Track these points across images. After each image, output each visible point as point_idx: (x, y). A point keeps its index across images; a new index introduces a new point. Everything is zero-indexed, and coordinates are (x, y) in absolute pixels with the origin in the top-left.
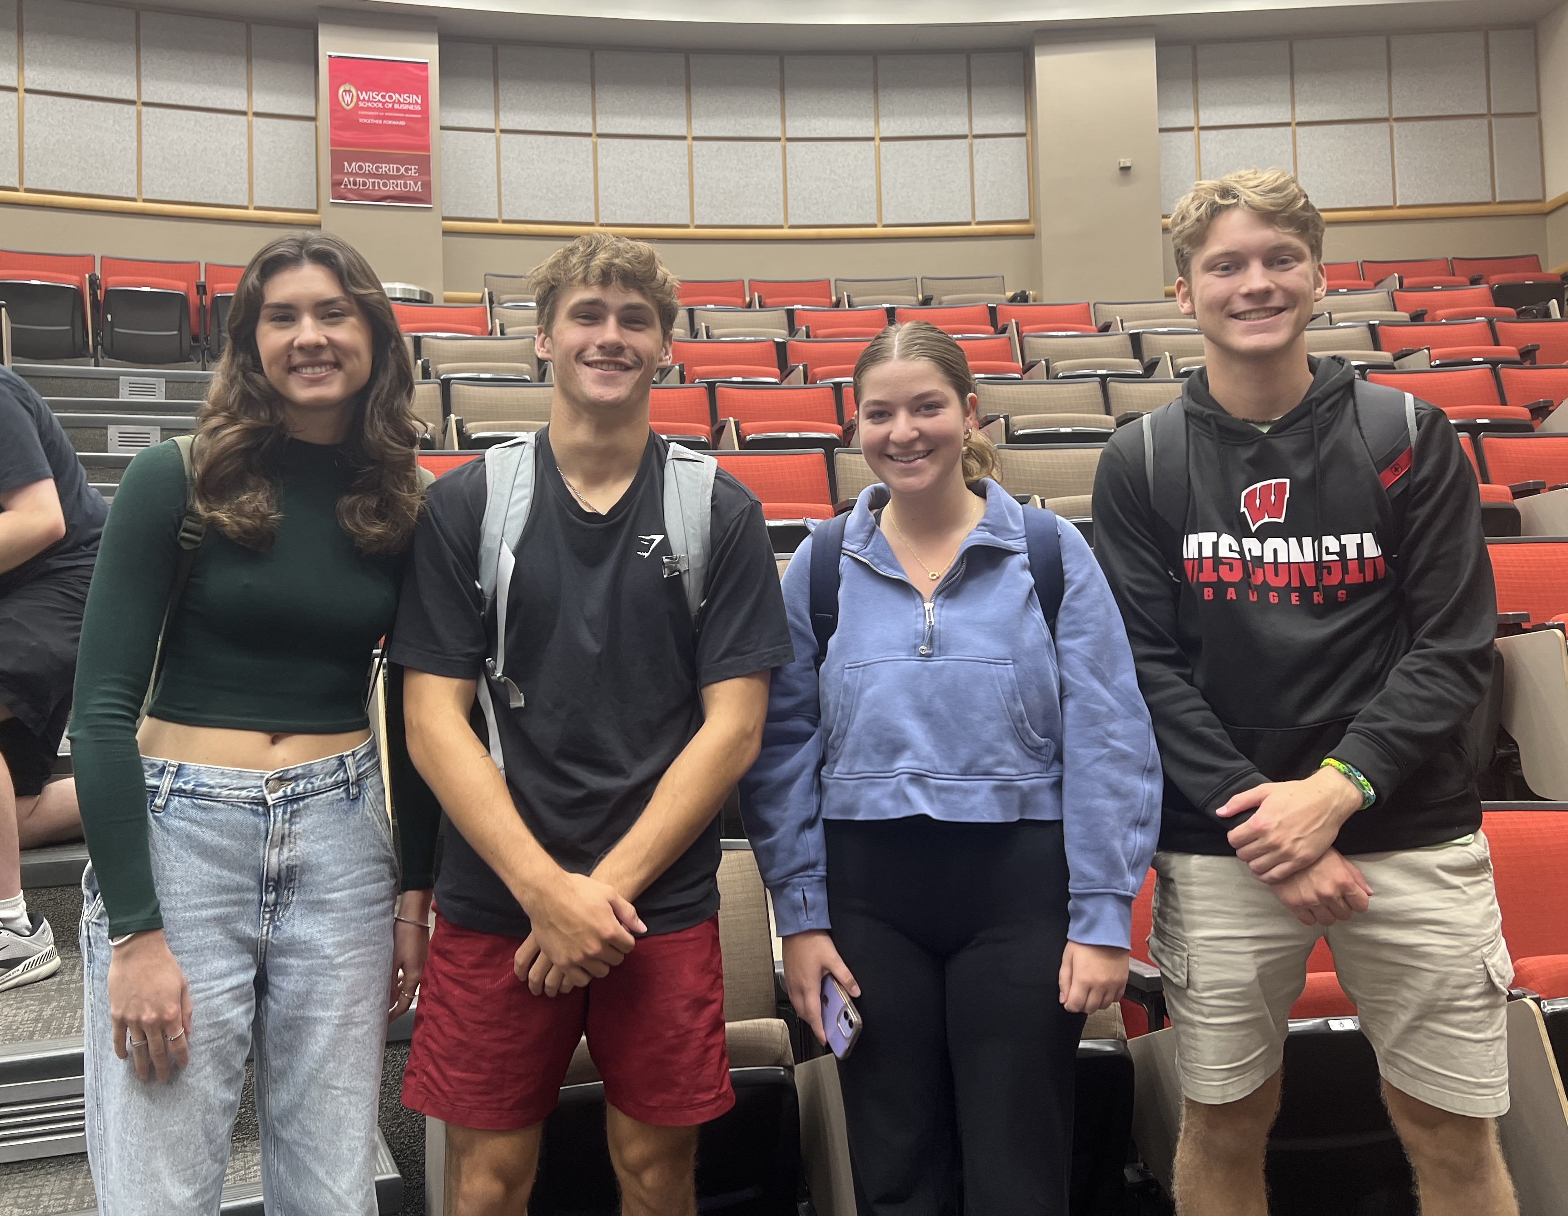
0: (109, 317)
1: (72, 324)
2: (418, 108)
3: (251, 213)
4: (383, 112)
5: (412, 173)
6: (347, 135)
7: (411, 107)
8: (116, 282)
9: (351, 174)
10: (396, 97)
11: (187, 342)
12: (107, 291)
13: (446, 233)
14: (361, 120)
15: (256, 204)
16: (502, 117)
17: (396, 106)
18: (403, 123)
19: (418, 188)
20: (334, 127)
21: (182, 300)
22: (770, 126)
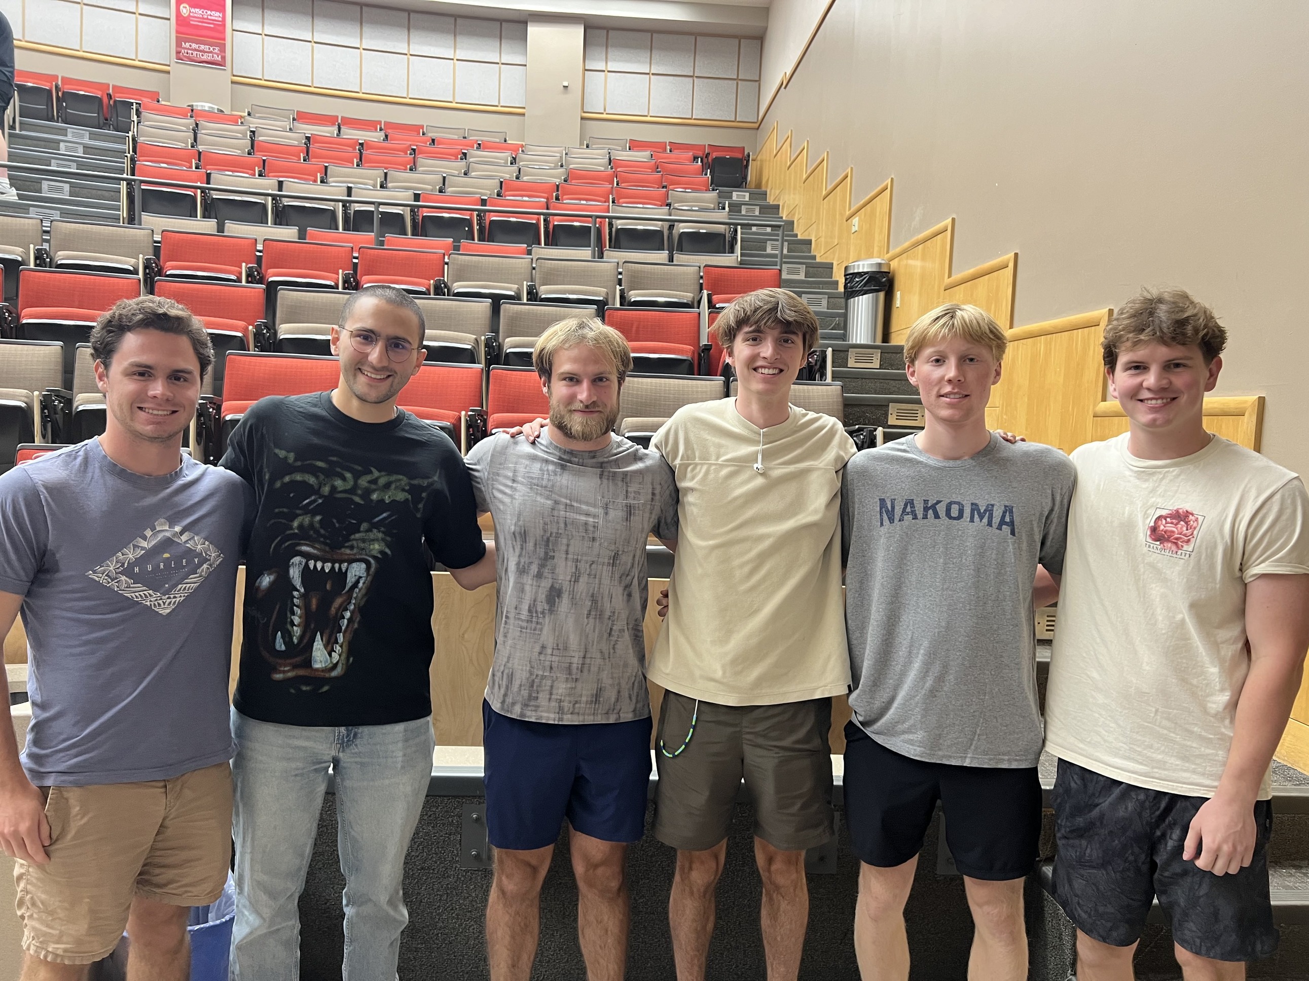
0: (64, 104)
1: (47, 106)
2: (220, 19)
3: (137, 63)
4: (202, 19)
5: (216, 51)
6: (183, 29)
7: (217, 19)
8: (68, 89)
9: (186, 48)
10: (209, 12)
11: (102, 121)
12: (63, 92)
13: (233, 82)
14: (192, 22)
15: (139, 59)
16: (265, 27)
17: (209, 17)
18: (212, 26)
19: (219, 59)
20: (177, 24)
21: (100, 100)
22: (402, 47)
